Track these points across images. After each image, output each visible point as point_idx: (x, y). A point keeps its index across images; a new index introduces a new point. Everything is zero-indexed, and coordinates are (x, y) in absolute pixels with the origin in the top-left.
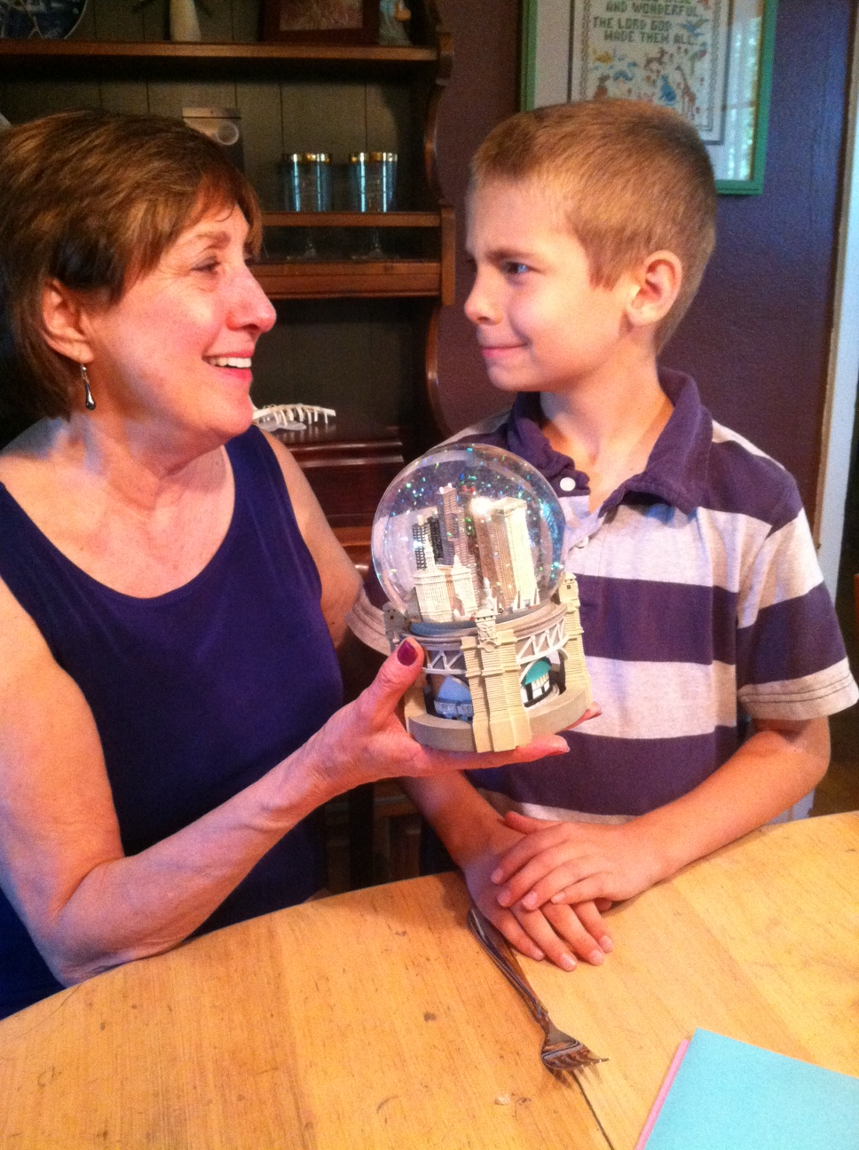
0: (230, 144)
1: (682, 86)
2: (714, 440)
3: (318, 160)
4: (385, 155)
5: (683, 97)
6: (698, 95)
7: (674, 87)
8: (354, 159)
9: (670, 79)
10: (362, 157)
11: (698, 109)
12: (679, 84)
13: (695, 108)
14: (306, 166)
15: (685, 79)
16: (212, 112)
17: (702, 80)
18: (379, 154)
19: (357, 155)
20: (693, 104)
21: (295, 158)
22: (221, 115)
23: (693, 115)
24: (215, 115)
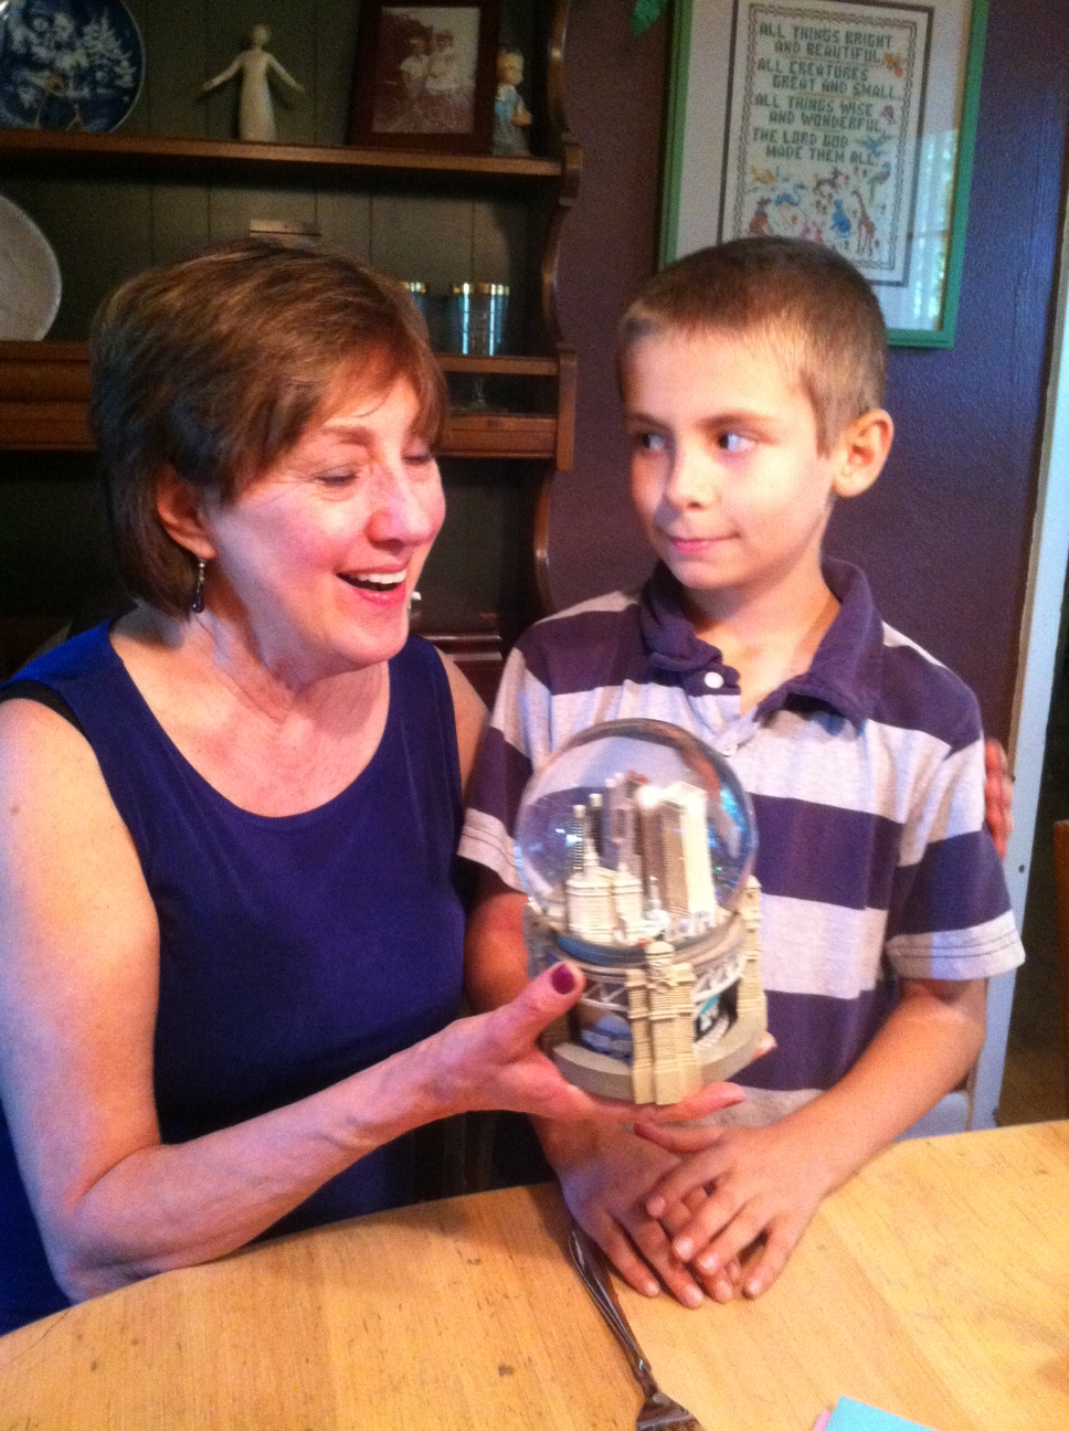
1: (859, 215)
2: (886, 644)
3: (413, 289)
4: (493, 286)
5: (859, 227)
6: (876, 224)
7: (849, 215)
8: (456, 290)
9: (845, 206)
10: (466, 288)
11: (877, 243)
12: (855, 212)
13: (873, 241)
15: (862, 206)
16: (286, 227)
17: (884, 207)
18: (487, 286)
19: (460, 285)
20: (872, 236)
22: (296, 230)
23: (871, 250)
24: (289, 230)
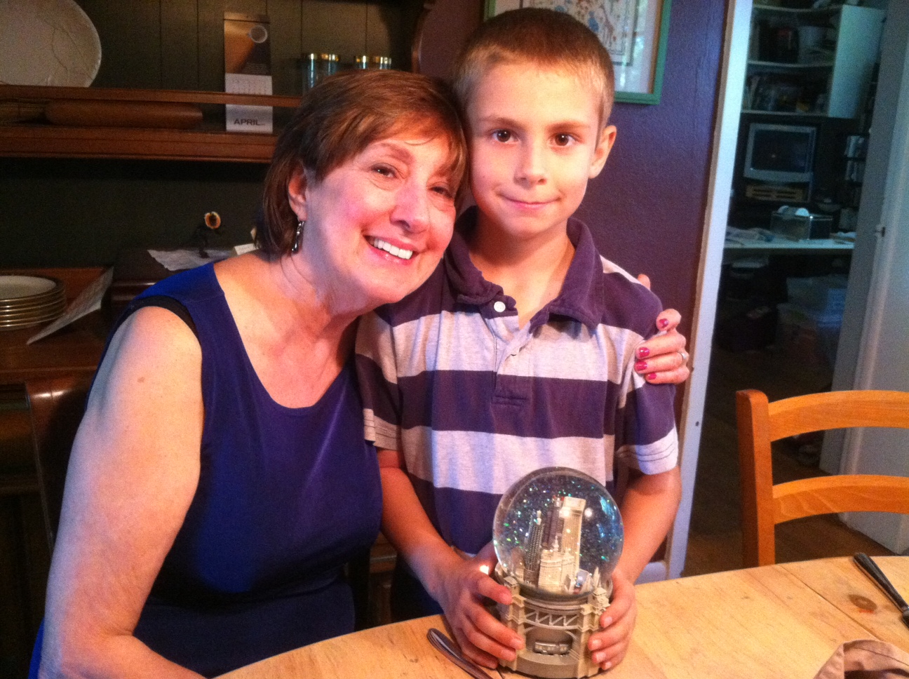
0: (259, 42)
1: (604, 20)
2: (605, 272)
3: (330, 59)
4: (382, 58)
5: (604, 29)
6: (615, 27)
7: (598, 21)
8: (358, 60)
9: (595, 14)
10: (364, 59)
11: (615, 38)
12: (601, 19)
13: (612, 36)
14: (320, 63)
15: (606, 16)
16: (247, 17)
17: (619, 16)
18: (377, 58)
19: (361, 57)
20: (611, 34)
21: (312, 57)
22: (253, 20)
23: (611, 43)
24: (250, 19)
